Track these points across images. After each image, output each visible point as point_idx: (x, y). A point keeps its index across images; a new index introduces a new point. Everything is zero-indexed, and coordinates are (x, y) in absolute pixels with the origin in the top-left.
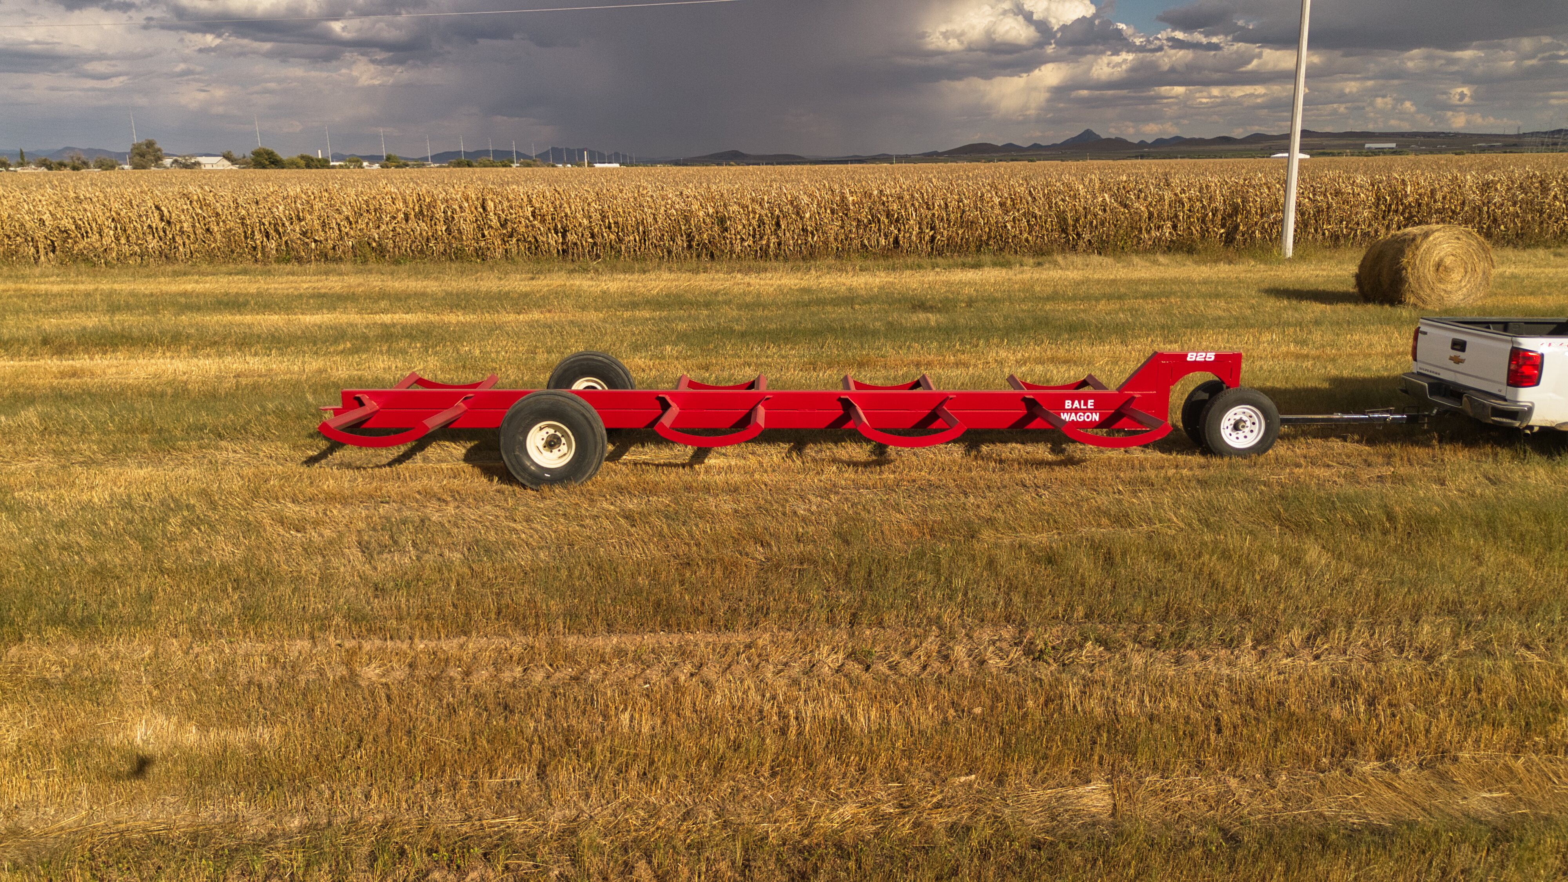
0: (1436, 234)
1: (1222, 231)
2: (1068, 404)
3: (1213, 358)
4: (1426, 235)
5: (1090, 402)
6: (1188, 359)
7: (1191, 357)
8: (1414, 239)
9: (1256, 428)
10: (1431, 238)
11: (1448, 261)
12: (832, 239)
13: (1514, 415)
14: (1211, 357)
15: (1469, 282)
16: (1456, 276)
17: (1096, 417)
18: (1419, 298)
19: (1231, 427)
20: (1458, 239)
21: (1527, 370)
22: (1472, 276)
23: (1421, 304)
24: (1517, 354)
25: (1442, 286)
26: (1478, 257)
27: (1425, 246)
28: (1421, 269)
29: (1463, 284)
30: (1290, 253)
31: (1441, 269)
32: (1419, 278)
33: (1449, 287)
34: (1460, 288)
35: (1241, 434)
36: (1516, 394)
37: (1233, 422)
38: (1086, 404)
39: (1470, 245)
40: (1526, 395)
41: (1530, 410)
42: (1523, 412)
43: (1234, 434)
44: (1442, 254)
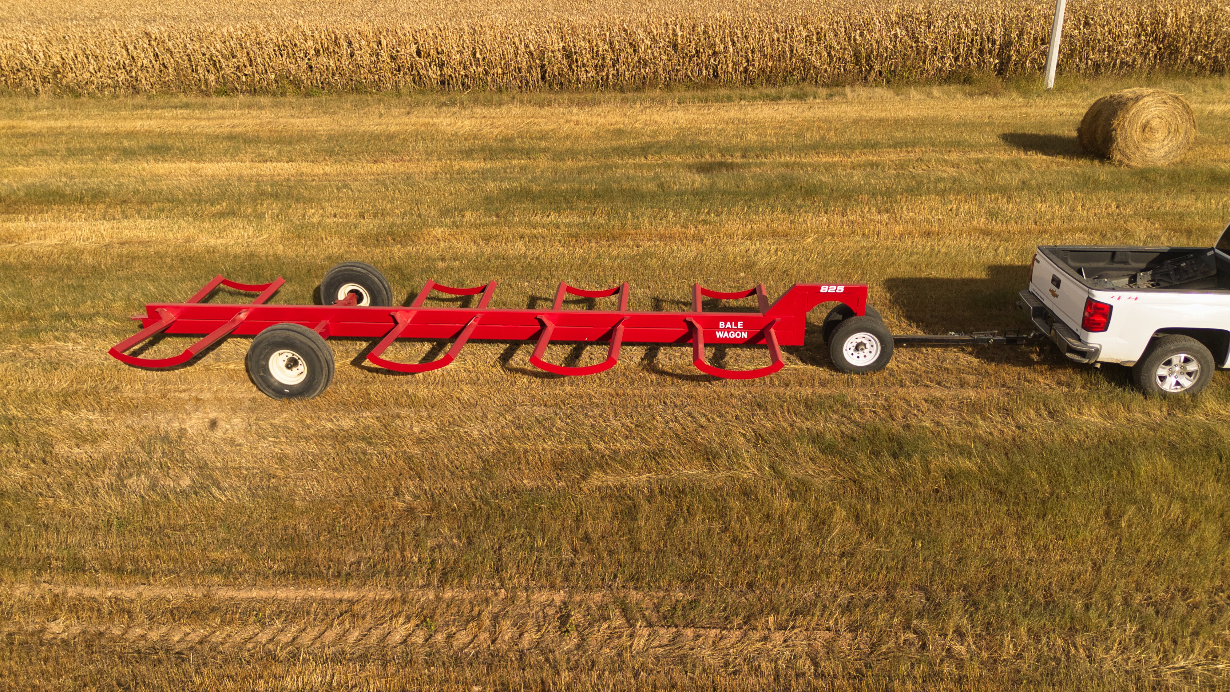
0: (1146, 99)
1: (997, 61)
2: (722, 325)
3: (842, 290)
4: (1137, 99)
5: (740, 324)
6: (822, 291)
7: (824, 289)
8: (1126, 104)
9: (874, 350)
10: (1141, 103)
11: (1154, 123)
12: (660, 71)
13: (1083, 354)
14: (841, 289)
15: (1171, 141)
16: (1159, 136)
17: (745, 335)
18: (1125, 155)
19: (853, 348)
20: (1165, 103)
21: (1099, 319)
22: (1175, 135)
23: (1126, 161)
24: (1090, 303)
25: (1146, 145)
26: (1182, 118)
27: (1134, 110)
28: (1129, 130)
29: (1165, 142)
30: (1051, 84)
31: (1147, 130)
32: (1126, 138)
33: (1153, 146)
34: (1163, 146)
35: (861, 354)
36: (1087, 337)
37: (855, 344)
38: (736, 325)
39: (1175, 108)
40: (1094, 339)
41: (1097, 352)
42: (1091, 352)
43: (856, 354)
44: (1149, 116)
